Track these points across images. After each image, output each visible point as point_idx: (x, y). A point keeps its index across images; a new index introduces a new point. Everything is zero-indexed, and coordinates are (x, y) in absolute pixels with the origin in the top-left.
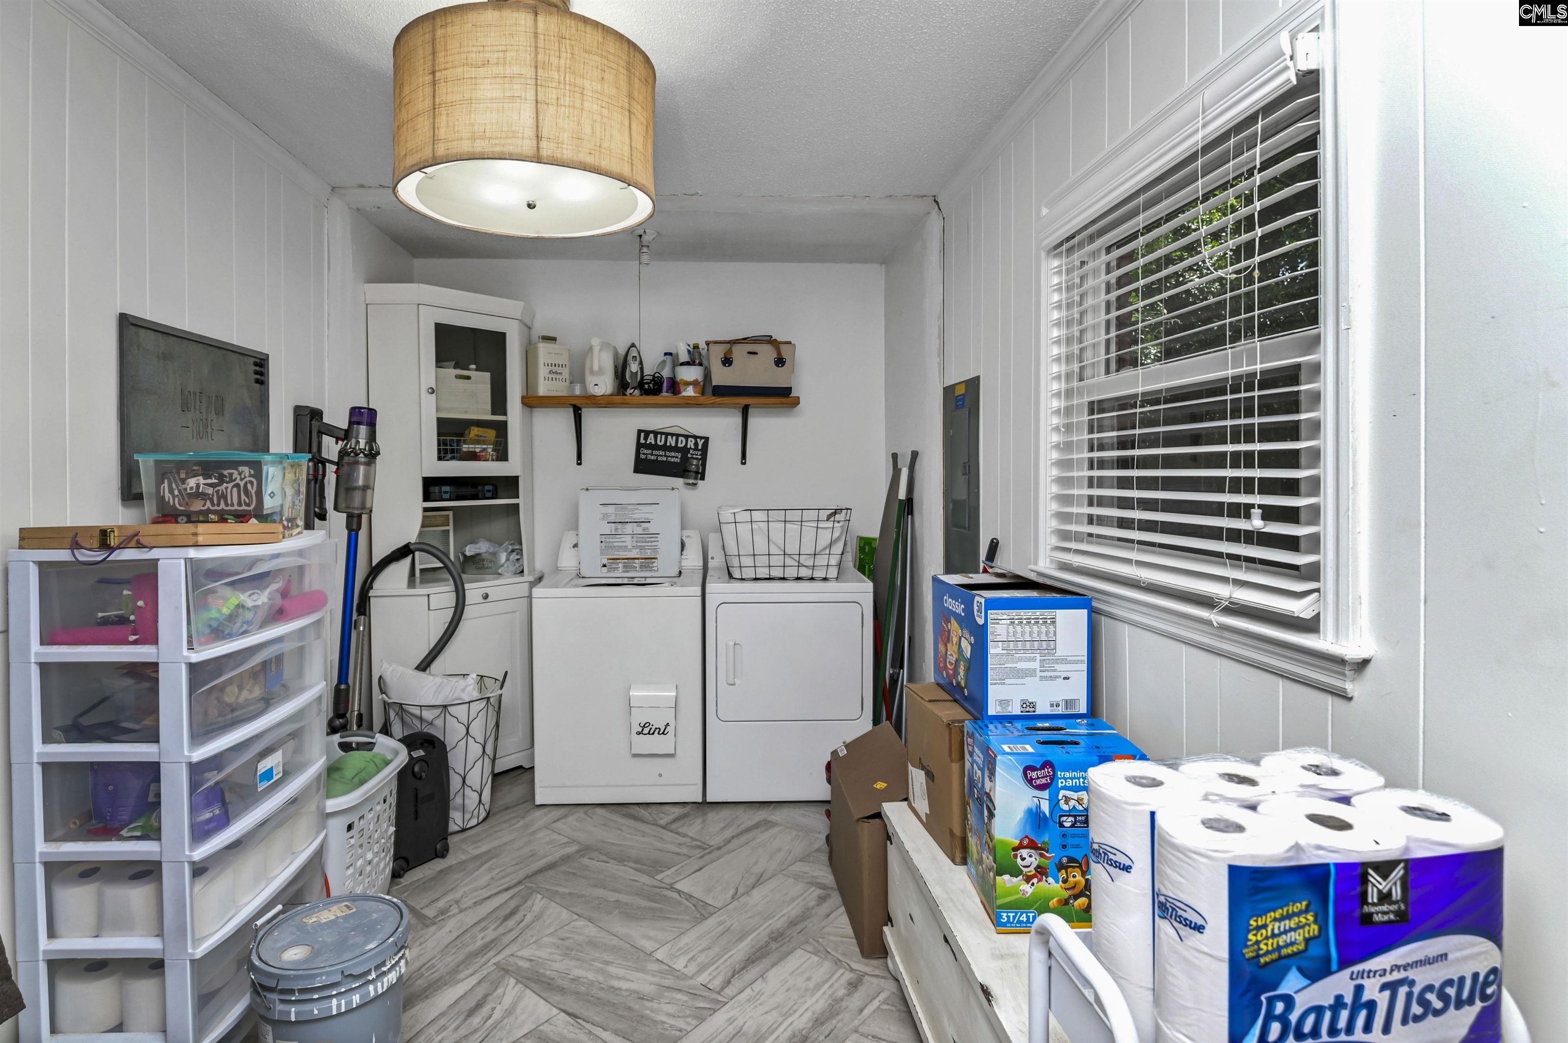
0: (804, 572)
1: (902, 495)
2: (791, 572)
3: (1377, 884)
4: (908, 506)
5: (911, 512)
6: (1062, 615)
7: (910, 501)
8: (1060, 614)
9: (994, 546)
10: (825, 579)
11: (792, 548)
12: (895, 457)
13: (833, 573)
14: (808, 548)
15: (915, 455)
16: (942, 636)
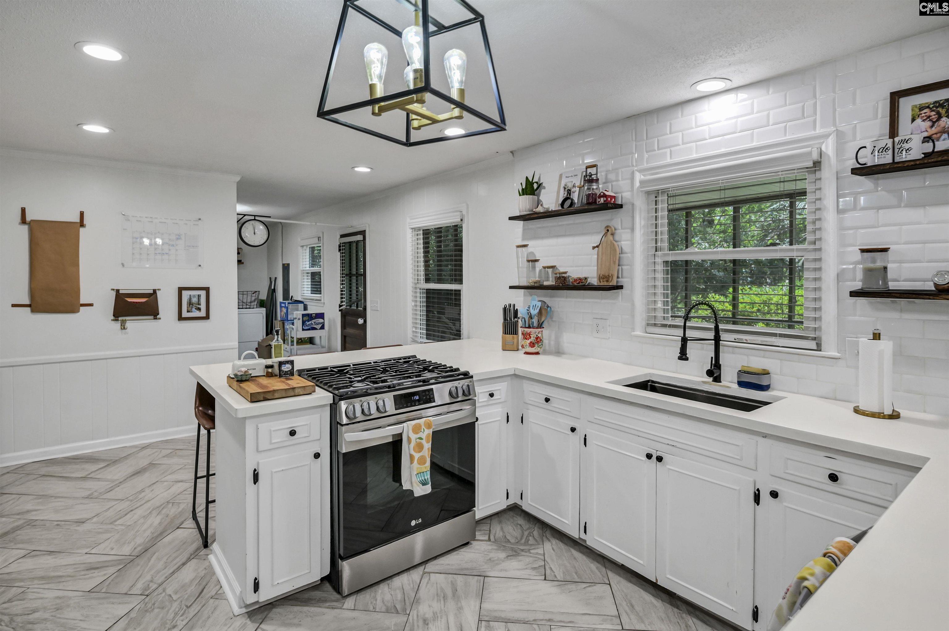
0: (248, 307)
1: (273, 288)
2: (245, 307)
3: (313, 315)
4: (274, 291)
5: (275, 292)
6: (299, 305)
7: (274, 289)
8: (299, 304)
9: (292, 297)
10: (253, 308)
11: (245, 301)
12: (270, 278)
13: (255, 306)
14: (249, 300)
15: (276, 278)
16: (281, 311)
